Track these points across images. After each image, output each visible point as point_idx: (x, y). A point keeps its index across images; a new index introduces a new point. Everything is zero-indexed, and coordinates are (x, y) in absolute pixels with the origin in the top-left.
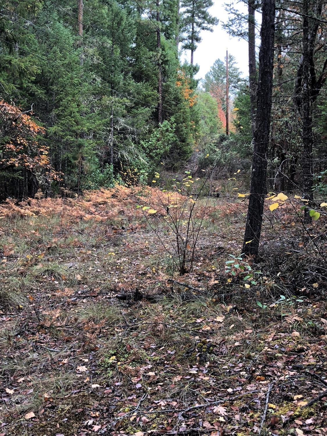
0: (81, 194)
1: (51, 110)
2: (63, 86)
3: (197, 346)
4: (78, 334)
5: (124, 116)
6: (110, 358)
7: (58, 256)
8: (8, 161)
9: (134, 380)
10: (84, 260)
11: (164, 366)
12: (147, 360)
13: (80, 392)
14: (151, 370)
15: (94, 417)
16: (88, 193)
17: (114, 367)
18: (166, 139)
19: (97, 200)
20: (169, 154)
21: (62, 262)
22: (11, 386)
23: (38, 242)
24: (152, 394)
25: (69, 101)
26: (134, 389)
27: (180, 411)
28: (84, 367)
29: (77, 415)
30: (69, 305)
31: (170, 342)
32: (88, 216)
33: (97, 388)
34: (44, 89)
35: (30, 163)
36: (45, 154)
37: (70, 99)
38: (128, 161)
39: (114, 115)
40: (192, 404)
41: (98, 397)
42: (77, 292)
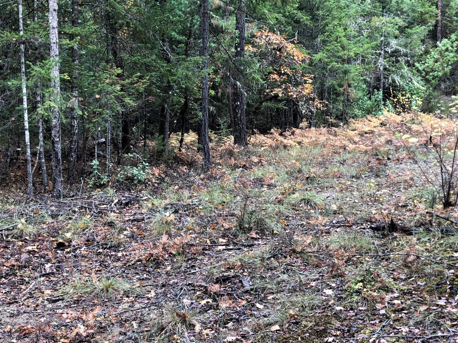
0: (347, 123)
1: (317, 37)
2: (329, 11)
3: (449, 278)
4: (328, 260)
5: (396, 37)
6: (357, 284)
7: (316, 185)
8: (272, 91)
9: (378, 306)
10: (342, 190)
11: (411, 296)
12: (393, 288)
13: (324, 312)
14: (397, 298)
15: (334, 336)
16: (354, 121)
17: (360, 293)
18: (446, 60)
19: (363, 130)
20: (449, 77)
21: (320, 191)
22: (261, 301)
23: (298, 171)
24: (395, 321)
25: (336, 25)
26: (377, 314)
27: (420, 338)
28: (331, 290)
29: (318, 332)
30: (322, 233)
31: (421, 274)
32: (351, 146)
33: (341, 310)
34: (310, 15)
35: (293, 92)
36: (309, 83)
37: (336, 23)
38: (400, 85)
39: (385, 36)
40: (434, 332)
41: (341, 318)
42: (332, 222)
